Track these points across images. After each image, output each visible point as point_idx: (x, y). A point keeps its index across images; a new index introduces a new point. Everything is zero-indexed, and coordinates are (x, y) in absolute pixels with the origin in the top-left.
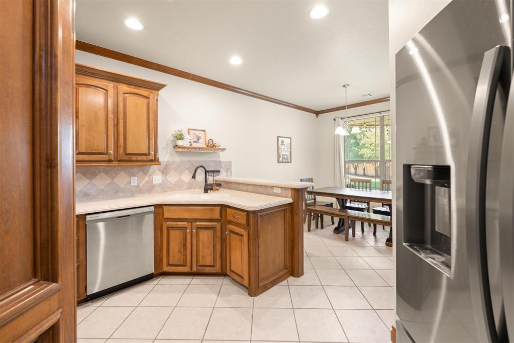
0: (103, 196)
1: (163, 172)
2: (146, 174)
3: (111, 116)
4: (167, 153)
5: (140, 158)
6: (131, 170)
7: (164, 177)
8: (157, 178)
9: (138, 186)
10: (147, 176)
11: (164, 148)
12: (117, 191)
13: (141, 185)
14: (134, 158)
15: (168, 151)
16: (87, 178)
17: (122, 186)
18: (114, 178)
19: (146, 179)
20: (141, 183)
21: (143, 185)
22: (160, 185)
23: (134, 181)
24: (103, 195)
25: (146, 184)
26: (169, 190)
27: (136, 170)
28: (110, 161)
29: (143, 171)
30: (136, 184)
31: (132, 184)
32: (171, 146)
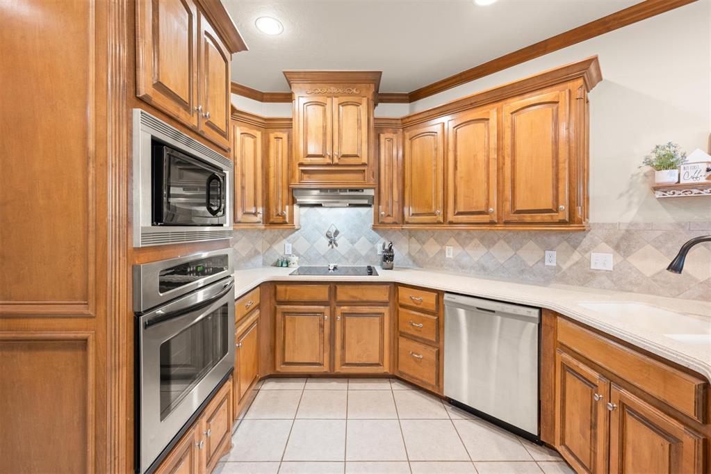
0: (503, 275)
1: (617, 248)
2: (575, 247)
3: (493, 155)
4: (630, 204)
5: (539, 217)
6: (545, 238)
7: (620, 259)
8: (603, 259)
9: (558, 268)
10: (576, 252)
11: (621, 195)
12: (523, 271)
13: (565, 267)
14: (528, 217)
15: (635, 200)
16: (484, 245)
17: (531, 264)
18: (518, 249)
19: (576, 256)
20: (565, 263)
21: (570, 268)
22: (609, 274)
23: (551, 258)
24: (503, 272)
25: (575, 268)
26: (636, 289)
27: (554, 239)
28: (492, 223)
29: (568, 242)
30: (555, 265)
31: (547, 263)
32: (645, 188)
